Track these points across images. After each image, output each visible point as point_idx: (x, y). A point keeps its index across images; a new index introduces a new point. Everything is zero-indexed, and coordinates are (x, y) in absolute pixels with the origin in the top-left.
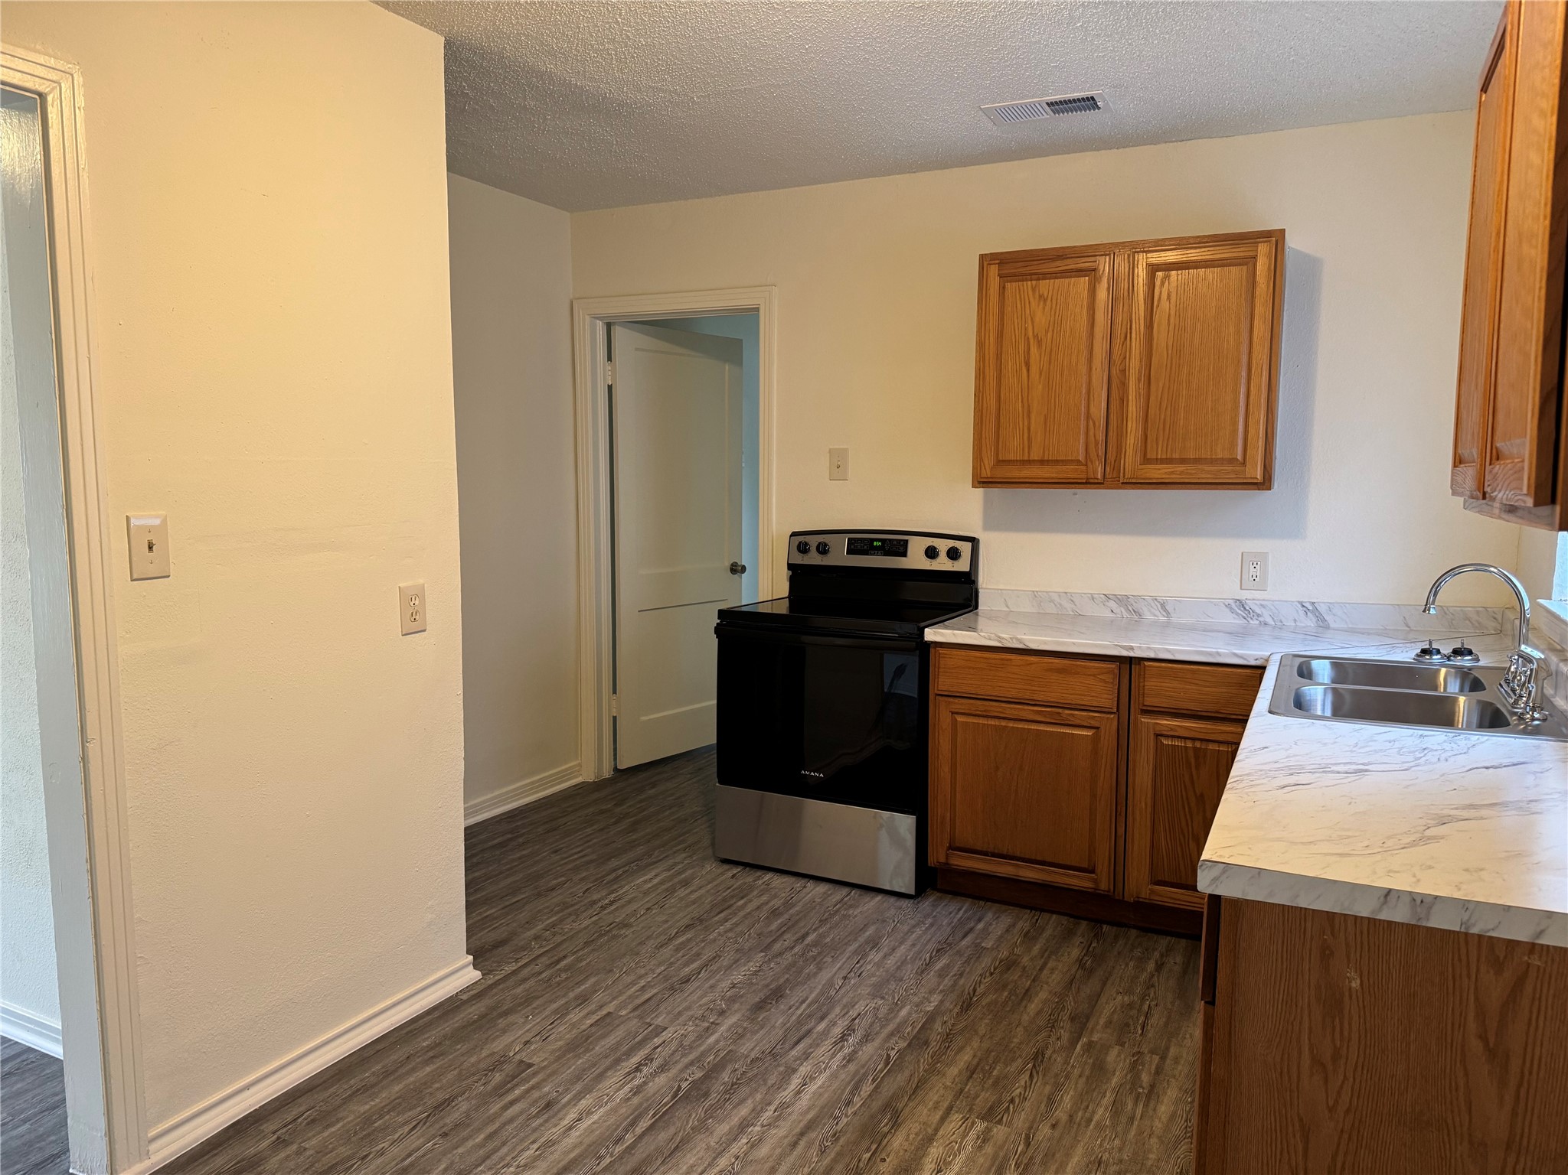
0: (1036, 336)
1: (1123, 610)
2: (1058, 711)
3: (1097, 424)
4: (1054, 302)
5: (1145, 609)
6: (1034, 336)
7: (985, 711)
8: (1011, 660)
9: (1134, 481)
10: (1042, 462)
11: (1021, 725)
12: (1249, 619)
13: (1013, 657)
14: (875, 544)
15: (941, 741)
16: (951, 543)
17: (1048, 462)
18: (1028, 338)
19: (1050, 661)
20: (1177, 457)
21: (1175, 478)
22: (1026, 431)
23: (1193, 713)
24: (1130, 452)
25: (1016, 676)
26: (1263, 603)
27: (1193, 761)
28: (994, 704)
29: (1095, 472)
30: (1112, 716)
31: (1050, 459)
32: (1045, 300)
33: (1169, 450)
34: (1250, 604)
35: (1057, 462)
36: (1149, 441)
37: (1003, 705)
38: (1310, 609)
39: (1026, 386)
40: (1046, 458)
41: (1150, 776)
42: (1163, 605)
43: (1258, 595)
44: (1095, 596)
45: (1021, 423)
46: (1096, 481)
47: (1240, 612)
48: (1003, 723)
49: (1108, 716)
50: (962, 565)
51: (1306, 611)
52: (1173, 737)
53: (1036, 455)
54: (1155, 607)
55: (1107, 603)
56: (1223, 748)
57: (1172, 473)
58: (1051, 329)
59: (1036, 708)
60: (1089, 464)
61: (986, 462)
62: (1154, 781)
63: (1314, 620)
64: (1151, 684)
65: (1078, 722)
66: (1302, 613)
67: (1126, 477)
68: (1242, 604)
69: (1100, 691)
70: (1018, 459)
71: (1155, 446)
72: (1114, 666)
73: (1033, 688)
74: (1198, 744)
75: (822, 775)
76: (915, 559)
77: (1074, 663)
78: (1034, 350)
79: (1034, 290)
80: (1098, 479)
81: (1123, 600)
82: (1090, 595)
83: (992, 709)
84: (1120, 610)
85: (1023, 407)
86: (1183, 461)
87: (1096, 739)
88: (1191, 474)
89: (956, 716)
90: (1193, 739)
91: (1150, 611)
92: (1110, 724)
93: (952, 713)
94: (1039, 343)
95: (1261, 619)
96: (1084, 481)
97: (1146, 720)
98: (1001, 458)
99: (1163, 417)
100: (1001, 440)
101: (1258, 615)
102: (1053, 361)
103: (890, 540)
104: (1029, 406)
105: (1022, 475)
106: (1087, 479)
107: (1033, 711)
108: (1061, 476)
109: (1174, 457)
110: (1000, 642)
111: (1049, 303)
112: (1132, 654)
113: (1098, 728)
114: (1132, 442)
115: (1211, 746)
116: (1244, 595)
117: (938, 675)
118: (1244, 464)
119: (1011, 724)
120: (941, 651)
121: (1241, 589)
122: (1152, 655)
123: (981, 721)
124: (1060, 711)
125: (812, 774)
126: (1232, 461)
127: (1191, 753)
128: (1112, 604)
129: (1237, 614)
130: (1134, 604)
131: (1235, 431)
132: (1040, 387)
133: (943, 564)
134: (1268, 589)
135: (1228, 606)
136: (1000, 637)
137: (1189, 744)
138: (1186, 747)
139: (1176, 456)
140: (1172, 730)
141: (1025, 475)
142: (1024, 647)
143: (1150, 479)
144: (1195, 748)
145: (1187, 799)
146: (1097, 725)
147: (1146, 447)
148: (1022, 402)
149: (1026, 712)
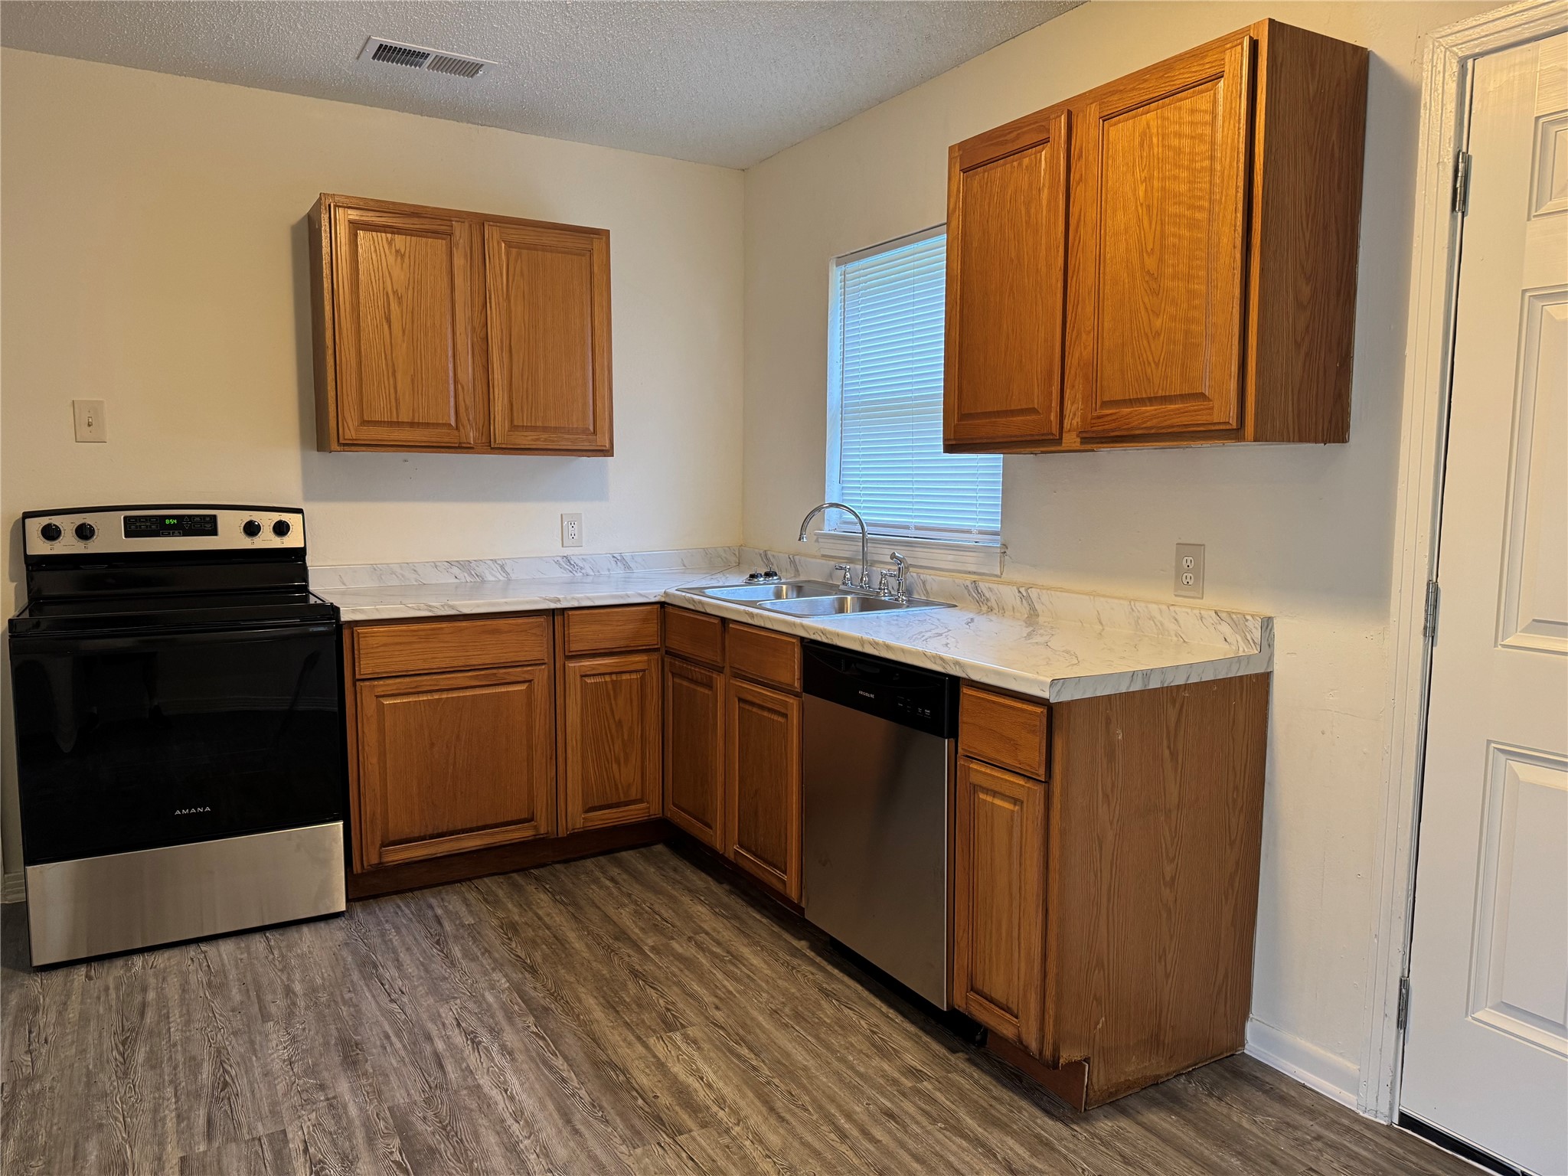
0: (395, 292)
1: (466, 575)
2: (492, 672)
3: (465, 388)
4: (412, 258)
5: (487, 572)
6: (394, 292)
7: (416, 687)
8: (442, 628)
9: (504, 446)
10: (412, 424)
11: (455, 694)
12: (574, 572)
13: (444, 625)
14: (167, 522)
15: (366, 731)
16: (277, 517)
17: (418, 424)
18: (387, 293)
19: (482, 623)
20: (541, 425)
21: (541, 445)
22: (392, 391)
23: (607, 651)
24: (498, 418)
25: (451, 644)
26: (584, 557)
27: (612, 693)
28: (425, 678)
29: (467, 436)
30: (543, 667)
31: (421, 421)
32: (403, 256)
33: (533, 418)
34: (574, 560)
35: (427, 425)
36: (515, 408)
37: (435, 677)
38: (619, 560)
39: (389, 344)
40: (416, 421)
41: (579, 715)
42: (502, 567)
43: (576, 551)
44: (438, 564)
45: (386, 382)
46: (469, 446)
47: (567, 567)
48: (436, 696)
49: (540, 667)
50: (292, 540)
51: (617, 560)
52: (594, 675)
53: (405, 417)
54: (495, 569)
55: (450, 570)
56: (634, 676)
57: (538, 440)
58: (411, 287)
59: (470, 674)
60: (461, 428)
61: (350, 424)
62: (582, 720)
63: (623, 567)
64: (575, 630)
65: (514, 679)
66: (613, 563)
67: (497, 442)
68: (567, 558)
69: (534, 646)
70: (386, 420)
71: (521, 414)
72: (542, 620)
73: (468, 654)
74: (614, 677)
75: (208, 809)
76: (230, 536)
77: (506, 622)
78: (394, 306)
79: (390, 243)
80: (470, 444)
81: (465, 565)
82: (433, 564)
83: (425, 683)
84: (464, 577)
85: (387, 365)
86: (545, 429)
87: (530, 692)
88: (553, 441)
89: (381, 699)
90: (610, 674)
91: (491, 573)
92: (541, 675)
93: (377, 697)
94: (400, 299)
95: (583, 571)
96: (457, 445)
97: (573, 665)
98: (366, 418)
99: (525, 386)
100: (365, 400)
101: (581, 568)
102: (416, 320)
103: (190, 516)
104: (394, 365)
105: (392, 437)
106: (460, 443)
107: (467, 677)
108: (433, 439)
109: (538, 425)
110: (430, 611)
111: (406, 260)
112: (559, 606)
113: (530, 681)
114: (500, 408)
115: (625, 677)
116: (567, 552)
117: (359, 658)
118: (595, 432)
119: (444, 696)
120: (361, 630)
121: (563, 546)
122: (576, 604)
123: (411, 699)
124: (494, 671)
125: (193, 811)
126: (585, 431)
127: (610, 686)
128: (456, 570)
129: (565, 569)
130: (476, 568)
131: (585, 404)
132: (405, 345)
133: (267, 540)
134: (584, 545)
135: (557, 562)
136: (430, 606)
137: (608, 678)
138: (606, 682)
139: (539, 424)
140: (594, 669)
141: (397, 438)
142: (457, 613)
143: (519, 445)
144: (612, 681)
145: (609, 728)
146: (531, 678)
147: (512, 414)
148: (386, 358)
149: (461, 679)
